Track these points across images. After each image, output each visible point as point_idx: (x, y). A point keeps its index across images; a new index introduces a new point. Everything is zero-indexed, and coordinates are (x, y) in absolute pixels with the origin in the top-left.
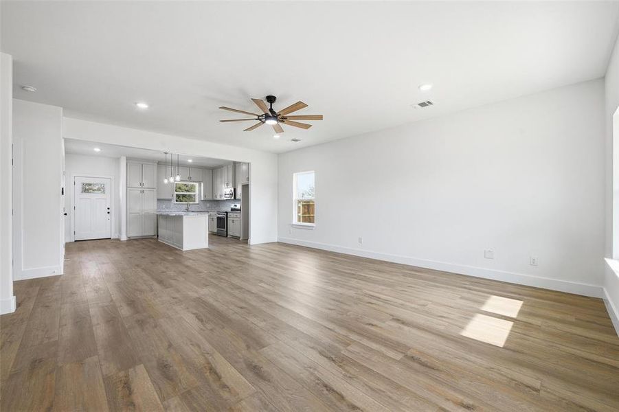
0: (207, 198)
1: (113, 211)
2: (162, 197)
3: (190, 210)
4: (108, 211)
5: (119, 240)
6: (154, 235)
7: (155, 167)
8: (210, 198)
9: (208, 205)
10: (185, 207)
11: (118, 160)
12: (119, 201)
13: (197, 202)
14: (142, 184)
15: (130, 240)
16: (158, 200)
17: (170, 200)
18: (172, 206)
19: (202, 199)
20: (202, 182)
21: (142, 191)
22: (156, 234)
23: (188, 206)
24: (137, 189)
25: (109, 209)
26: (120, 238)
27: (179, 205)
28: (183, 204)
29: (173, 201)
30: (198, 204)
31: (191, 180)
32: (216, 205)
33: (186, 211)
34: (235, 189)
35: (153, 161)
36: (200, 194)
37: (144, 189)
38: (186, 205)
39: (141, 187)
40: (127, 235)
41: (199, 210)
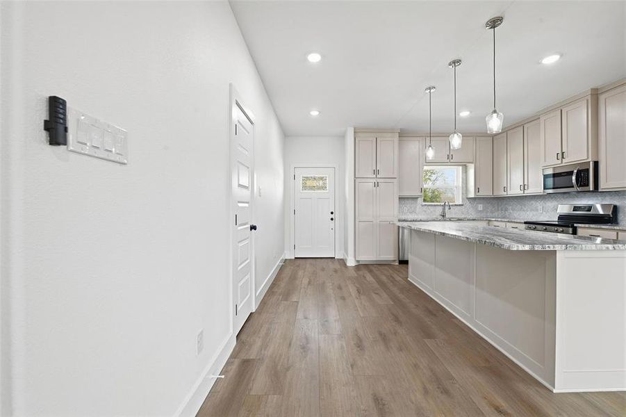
0: (483, 193)
1: (336, 216)
2: (406, 193)
3: (447, 216)
4: (332, 216)
5: (343, 262)
6: (394, 261)
7: (396, 138)
8: (488, 193)
9: (480, 207)
10: (440, 209)
11: (343, 137)
13: (459, 201)
14: (376, 172)
15: (360, 266)
16: (401, 198)
17: (415, 198)
18: (418, 208)
19: (472, 195)
20: (472, 163)
21: (376, 183)
22: (397, 259)
23: (444, 209)
24: (369, 180)
25: (332, 213)
26: (346, 260)
27: (430, 207)
28: (435, 205)
29: (420, 201)
30: (462, 205)
31: (451, 161)
32: (496, 208)
33: (440, 218)
34: (596, 164)
35: (392, 131)
36: (466, 187)
37: (378, 180)
38: (441, 208)
39: (375, 176)
40: (355, 258)
41: (463, 217)
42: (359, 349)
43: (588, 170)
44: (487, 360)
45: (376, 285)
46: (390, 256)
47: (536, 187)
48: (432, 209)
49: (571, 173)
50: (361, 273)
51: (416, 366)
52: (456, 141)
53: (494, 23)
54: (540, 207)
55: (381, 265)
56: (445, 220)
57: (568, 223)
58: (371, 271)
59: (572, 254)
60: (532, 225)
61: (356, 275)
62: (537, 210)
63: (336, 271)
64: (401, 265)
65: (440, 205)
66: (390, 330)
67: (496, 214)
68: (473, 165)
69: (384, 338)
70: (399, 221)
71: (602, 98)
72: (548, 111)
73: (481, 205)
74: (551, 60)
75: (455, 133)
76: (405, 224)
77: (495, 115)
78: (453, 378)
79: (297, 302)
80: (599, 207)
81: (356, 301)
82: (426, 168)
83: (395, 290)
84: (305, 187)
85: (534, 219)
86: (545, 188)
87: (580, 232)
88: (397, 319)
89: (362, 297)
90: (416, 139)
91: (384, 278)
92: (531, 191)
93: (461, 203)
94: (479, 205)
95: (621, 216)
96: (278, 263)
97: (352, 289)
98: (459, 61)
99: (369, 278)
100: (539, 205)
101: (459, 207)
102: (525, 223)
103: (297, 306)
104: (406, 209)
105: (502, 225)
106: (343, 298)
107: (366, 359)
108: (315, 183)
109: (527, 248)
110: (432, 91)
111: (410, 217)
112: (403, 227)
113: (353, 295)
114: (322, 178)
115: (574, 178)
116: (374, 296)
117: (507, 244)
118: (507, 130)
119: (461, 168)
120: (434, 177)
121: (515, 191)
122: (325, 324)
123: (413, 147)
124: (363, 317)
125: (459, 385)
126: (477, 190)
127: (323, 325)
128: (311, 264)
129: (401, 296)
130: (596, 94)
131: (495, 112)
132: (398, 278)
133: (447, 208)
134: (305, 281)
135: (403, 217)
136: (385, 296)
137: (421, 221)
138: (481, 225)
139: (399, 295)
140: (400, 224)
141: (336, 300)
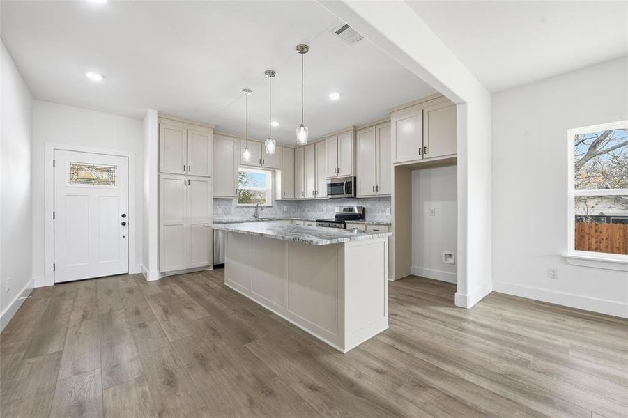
0: (287, 197)
1: (131, 220)
2: (220, 194)
3: (260, 217)
4: (124, 220)
6: (208, 266)
7: (211, 135)
8: (291, 197)
9: (285, 208)
10: (252, 211)
11: (141, 120)
12: (144, 199)
13: (269, 203)
14: (187, 168)
15: (166, 279)
16: (215, 199)
17: (230, 200)
18: (233, 209)
19: (279, 197)
20: (278, 169)
21: (187, 181)
22: (211, 264)
23: (256, 210)
24: (178, 177)
25: (124, 216)
26: (146, 274)
27: (244, 208)
28: (248, 207)
29: (235, 202)
30: (272, 207)
31: (263, 165)
33: (253, 218)
34: (355, 178)
35: (206, 125)
36: (275, 190)
37: (190, 178)
38: (254, 209)
39: (185, 173)
40: (159, 269)
41: (272, 217)
42: (168, 387)
43: (351, 182)
44: (299, 345)
45: (188, 298)
46: (203, 261)
47: (323, 193)
48: (246, 210)
49: (342, 184)
50: (168, 287)
51: (239, 378)
52: (271, 147)
53: (303, 49)
54: (325, 209)
55: (193, 273)
56: (258, 221)
57: (341, 220)
58: (181, 283)
59: (353, 244)
60: (322, 222)
61: (161, 291)
62: (323, 211)
63: (130, 291)
64: (215, 270)
65: (253, 207)
66: (209, 348)
67: (296, 215)
68: (280, 171)
69: (202, 360)
70: (214, 223)
71: (358, 133)
72: (331, 136)
74: (335, 96)
75: (270, 139)
76: (220, 226)
77: (302, 129)
78: (275, 375)
79: (60, 353)
80: (356, 209)
81: (163, 325)
82: (240, 170)
83: (212, 299)
84: (76, 179)
85: (321, 219)
86: (328, 194)
87: (348, 226)
88: (215, 332)
89: (171, 317)
90: (231, 139)
91: (197, 288)
92: (319, 196)
93: (271, 205)
95: (366, 215)
96: (17, 297)
97: (157, 311)
98: (273, 73)
99: (179, 291)
100: (324, 206)
101: (270, 208)
102: (317, 221)
103: (59, 359)
104: (220, 210)
105: (301, 223)
106: (143, 326)
107: (180, 396)
108: (95, 174)
109: (328, 242)
110: (249, 93)
111: (225, 218)
112: (217, 230)
113: (157, 317)
114: (106, 170)
115: (344, 187)
116: (186, 311)
117: (314, 240)
118: (314, 143)
119: (270, 173)
120: (244, 180)
121: (309, 195)
122: (113, 373)
123: (228, 147)
124: (174, 343)
125: (281, 380)
126: (284, 193)
127: (110, 374)
128: (87, 288)
129: (218, 304)
130: (356, 130)
131: (302, 126)
132: (214, 285)
133: (259, 209)
134: (76, 316)
135: (218, 219)
136: (199, 308)
137: (236, 222)
138: (286, 224)
139: (216, 304)
140: (215, 226)
141: (132, 331)
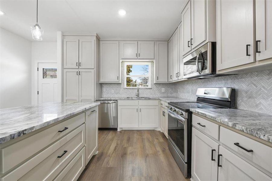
3: (141, 96)
10: (135, 92)
18: (122, 90)
20: (154, 59)
27: (129, 90)
28: (133, 89)
30: (151, 89)
31: (139, 58)
32: (174, 90)
34: (214, 45)
35: (91, 35)
36: (154, 76)
39: (77, 67)
41: (151, 96)
48: (131, 91)
65: (136, 89)
68: (155, 61)
73: (164, 89)
93: (150, 87)
94: (163, 89)
101: (149, 90)
111: (116, 97)
119: (150, 63)
126: (157, 78)
